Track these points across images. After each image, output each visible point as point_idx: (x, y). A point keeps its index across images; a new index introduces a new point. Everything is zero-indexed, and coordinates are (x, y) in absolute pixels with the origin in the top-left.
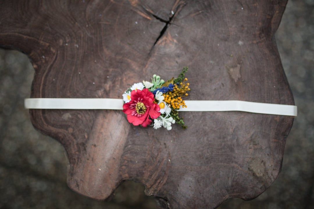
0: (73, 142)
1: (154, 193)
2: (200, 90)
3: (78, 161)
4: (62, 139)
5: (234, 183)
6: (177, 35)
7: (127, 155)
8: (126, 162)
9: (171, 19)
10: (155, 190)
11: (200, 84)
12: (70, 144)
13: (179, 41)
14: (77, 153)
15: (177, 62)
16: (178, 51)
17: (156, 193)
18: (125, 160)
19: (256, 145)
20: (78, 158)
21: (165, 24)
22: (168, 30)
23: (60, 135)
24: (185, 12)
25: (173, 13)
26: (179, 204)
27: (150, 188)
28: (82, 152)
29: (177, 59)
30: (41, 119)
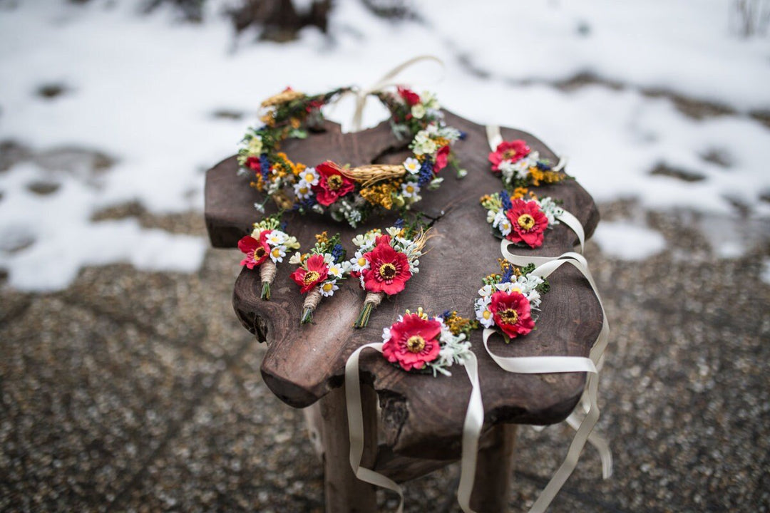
0: (286, 317)
1: (388, 386)
2: (470, 283)
3: (286, 338)
4: (271, 313)
5: (511, 387)
6: (445, 230)
7: (356, 338)
8: (354, 345)
9: (439, 218)
10: (390, 382)
11: (470, 278)
12: (280, 318)
13: (447, 236)
14: (287, 328)
15: (442, 254)
16: (445, 245)
17: (391, 385)
18: (353, 343)
19: (546, 346)
20: (287, 334)
21: (431, 221)
22: (434, 225)
23: (269, 308)
24: (459, 213)
25: (443, 213)
26: (423, 403)
27: (383, 379)
28: (294, 328)
29: (443, 252)
30: (249, 290)
